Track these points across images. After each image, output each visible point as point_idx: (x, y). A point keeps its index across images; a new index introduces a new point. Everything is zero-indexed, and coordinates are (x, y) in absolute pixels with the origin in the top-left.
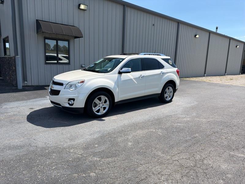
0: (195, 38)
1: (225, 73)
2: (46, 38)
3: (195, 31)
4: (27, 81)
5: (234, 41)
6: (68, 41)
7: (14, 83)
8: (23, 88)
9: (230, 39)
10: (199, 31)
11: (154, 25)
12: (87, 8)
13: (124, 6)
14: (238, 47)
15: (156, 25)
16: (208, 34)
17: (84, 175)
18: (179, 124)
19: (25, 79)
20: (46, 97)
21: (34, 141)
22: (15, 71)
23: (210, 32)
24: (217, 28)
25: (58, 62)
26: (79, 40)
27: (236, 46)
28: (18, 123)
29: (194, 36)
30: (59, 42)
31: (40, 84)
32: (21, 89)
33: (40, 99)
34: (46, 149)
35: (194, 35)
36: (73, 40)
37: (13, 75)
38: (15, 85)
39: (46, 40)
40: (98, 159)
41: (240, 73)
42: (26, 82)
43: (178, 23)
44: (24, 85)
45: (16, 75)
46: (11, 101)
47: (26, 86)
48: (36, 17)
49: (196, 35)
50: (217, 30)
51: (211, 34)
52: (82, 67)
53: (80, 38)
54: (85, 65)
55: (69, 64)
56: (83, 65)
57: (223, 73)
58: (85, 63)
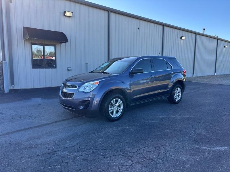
0: (181, 40)
3: (181, 33)
4: (14, 85)
5: (222, 42)
6: (55, 46)
7: (1, 87)
8: (10, 92)
9: (218, 39)
10: (185, 33)
11: (139, 28)
12: (73, 15)
16: (194, 35)
18: (153, 121)
19: (12, 83)
20: (31, 100)
22: (2, 75)
23: (196, 34)
24: (204, 30)
25: (44, 66)
27: (225, 47)
29: (180, 38)
30: (45, 47)
32: (7, 93)
33: (25, 101)
36: (59, 45)
38: (2, 89)
39: (33, 45)
42: (13, 86)
45: (3, 79)
47: (13, 90)
48: (23, 24)
50: (204, 32)
51: (197, 35)
52: (68, 70)
53: (66, 43)
54: (71, 68)
55: (55, 67)
56: (69, 69)
57: (212, 73)
58: (71, 66)
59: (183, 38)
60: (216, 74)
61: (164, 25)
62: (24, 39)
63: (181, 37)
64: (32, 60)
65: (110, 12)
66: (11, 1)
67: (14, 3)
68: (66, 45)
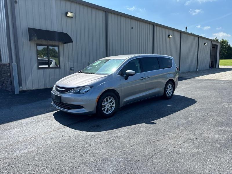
0: (169, 38)
1: (197, 68)
3: (169, 32)
4: (22, 86)
5: (202, 40)
6: (58, 46)
8: (20, 93)
9: (199, 37)
10: (172, 32)
11: (132, 28)
12: (74, 15)
13: (106, 12)
14: (206, 44)
15: (134, 28)
16: (179, 34)
22: (10, 77)
23: (181, 32)
24: (186, 28)
25: (49, 66)
26: (68, 45)
27: (205, 44)
31: (34, 88)
32: (18, 94)
36: (62, 46)
39: (38, 46)
41: (210, 67)
43: (153, 25)
44: (20, 90)
48: (28, 26)
49: (170, 36)
50: (186, 30)
51: (182, 34)
52: (71, 69)
54: (73, 68)
55: (59, 67)
56: (72, 68)
57: (195, 69)
58: (73, 66)
59: (171, 37)
61: (154, 25)
62: (29, 39)
63: (169, 36)
64: (38, 60)
66: (16, 2)
67: (19, 3)
68: (69, 46)
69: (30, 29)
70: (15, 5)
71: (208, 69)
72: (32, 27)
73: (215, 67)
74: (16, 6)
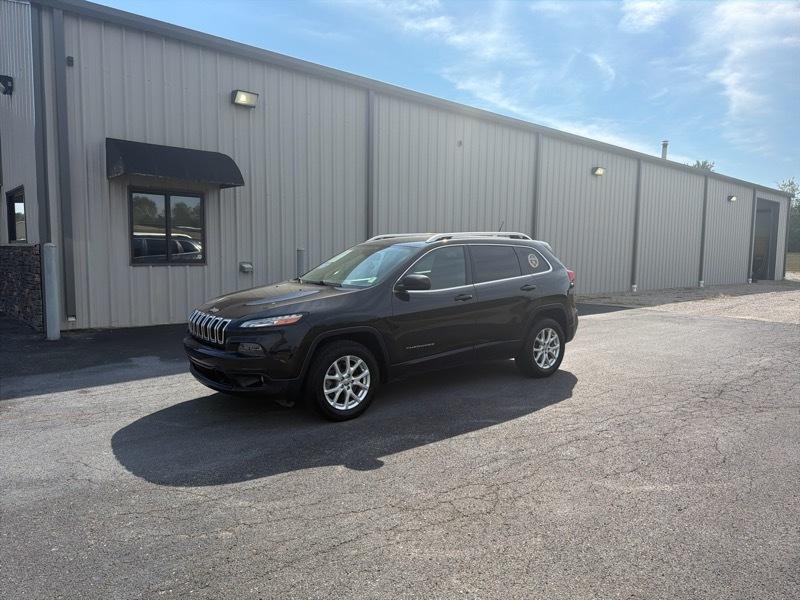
0: (594, 178)
1: (700, 279)
2: (132, 190)
3: (594, 156)
4: (74, 316)
5: (721, 185)
6: (202, 196)
7: (36, 322)
8: (62, 337)
9: (708, 176)
10: (605, 157)
11: (460, 143)
12: (257, 101)
14: (734, 199)
15: (467, 143)
16: (633, 164)
17: (203, 536)
19: (69, 309)
20: (131, 361)
21: (85, 469)
22: (41, 285)
23: (640, 159)
24: (665, 146)
25: (169, 257)
26: (235, 192)
27: (730, 198)
28: (44, 429)
29: (589, 172)
30: (172, 198)
31: (115, 325)
32: (56, 341)
33: (110, 366)
34: (114, 486)
35: (590, 167)
36: (216, 193)
37: (33, 300)
38: (38, 329)
39: (134, 194)
40: (247, 504)
41: (749, 277)
42: (73, 319)
43: (537, 135)
44: (65, 328)
45: (42, 297)
46: (26, 374)
47: (72, 331)
48: (107, 132)
49: (596, 169)
50: (664, 153)
51: (643, 166)
52: (242, 270)
53: (237, 188)
54: (251, 264)
55: (203, 261)
56: (246, 266)
57: (692, 280)
58: (252, 258)
59: (600, 172)
60: (702, 282)
61: (538, 132)
62: (108, 174)
63: (594, 170)
64: (132, 237)
65: (372, 93)
66: (70, 62)
67: (80, 67)
68: (237, 194)
69: (111, 143)
70: (69, 71)
71: (744, 281)
72: (117, 135)
73: (772, 278)
74: (71, 74)
